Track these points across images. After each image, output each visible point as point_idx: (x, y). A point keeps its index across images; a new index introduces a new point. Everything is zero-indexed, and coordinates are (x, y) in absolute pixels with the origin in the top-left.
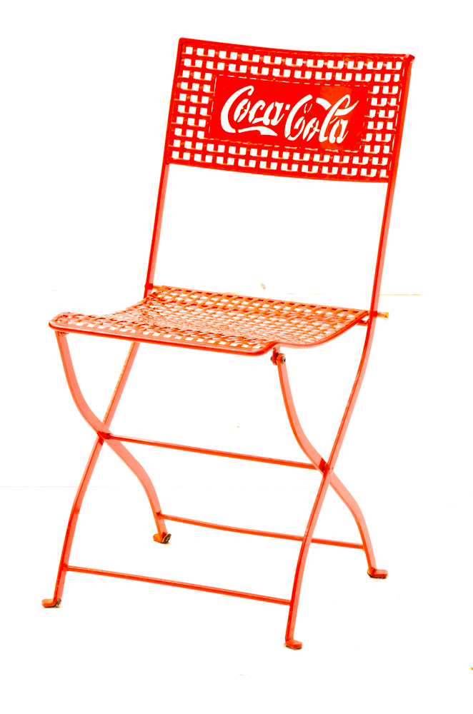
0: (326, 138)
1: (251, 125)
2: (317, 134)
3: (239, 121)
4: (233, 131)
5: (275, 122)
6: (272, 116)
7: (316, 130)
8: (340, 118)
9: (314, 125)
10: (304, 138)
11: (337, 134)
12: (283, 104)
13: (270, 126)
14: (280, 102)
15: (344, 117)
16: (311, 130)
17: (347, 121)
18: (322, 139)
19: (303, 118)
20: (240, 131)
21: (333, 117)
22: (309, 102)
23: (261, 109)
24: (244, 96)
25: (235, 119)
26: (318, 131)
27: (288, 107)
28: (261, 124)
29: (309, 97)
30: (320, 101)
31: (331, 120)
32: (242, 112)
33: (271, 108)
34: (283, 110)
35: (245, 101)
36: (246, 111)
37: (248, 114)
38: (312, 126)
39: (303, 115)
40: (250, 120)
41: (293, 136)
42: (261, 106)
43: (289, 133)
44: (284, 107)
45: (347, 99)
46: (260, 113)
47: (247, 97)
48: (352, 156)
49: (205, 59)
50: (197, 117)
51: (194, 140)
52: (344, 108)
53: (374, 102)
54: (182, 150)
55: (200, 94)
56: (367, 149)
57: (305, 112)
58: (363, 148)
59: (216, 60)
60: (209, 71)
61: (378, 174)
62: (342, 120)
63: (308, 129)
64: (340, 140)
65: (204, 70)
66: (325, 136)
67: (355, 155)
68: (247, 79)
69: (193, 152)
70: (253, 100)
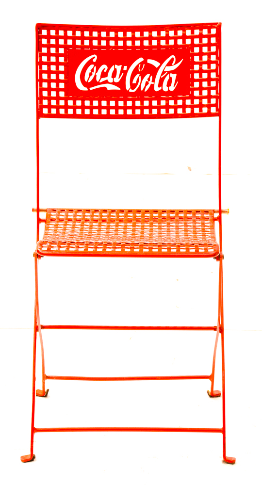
0: (160, 88)
1: (99, 83)
2: (152, 86)
3: (89, 81)
4: (86, 89)
5: (117, 80)
6: (114, 75)
7: (150, 83)
8: (169, 72)
9: (149, 79)
10: (142, 89)
11: (169, 84)
12: (121, 66)
13: (114, 83)
14: (118, 65)
15: (173, 72)
16: (147, 83)
17: (175, 75)
18: (157, 89)
19: (138, 75)
20: (91, 89)
21: (163, 72)
22: (142, 63)
23: (105, 71)
24: (90, 62)
25: (86, 80)
26: (153, 83)
27: (125, 68)
28: (106, 82)
29: (141, 60)
30: (150, 61)
31: (162, 74)
32: (91, 74)
33: (112, 69)
34: (122, 71)
35: (92, 66)
36: (94, 74)
37: (95, 76)
38: (147, 81)
39: (138, 72)
40: (98, 80)
41: (133, 89)
42: (104, 69)
43: (130, 87)
44: (122, 68)
45: (173, 59)
46: (104, 74)
47: (93, 63)
48: (184, 100)
49: (57, 38)
50: (58, 81)
51: (58, 98)
52: (171, 65)
53: (196, 59)
54: (49, 107)
55: (57, 64)
56: (196, 93)
57: (140, 70)
58: (193, 93)
59: (66, 38)
60: (61, 46)
61: (209, 111)
62: (171, 74)
63: (144, 83)
64: (172, 88)
65: (57, 46)
66: (159, 86)
67: (188, 98)
68: (91, 50)
69: (58, 107)
70: (98, 65)
